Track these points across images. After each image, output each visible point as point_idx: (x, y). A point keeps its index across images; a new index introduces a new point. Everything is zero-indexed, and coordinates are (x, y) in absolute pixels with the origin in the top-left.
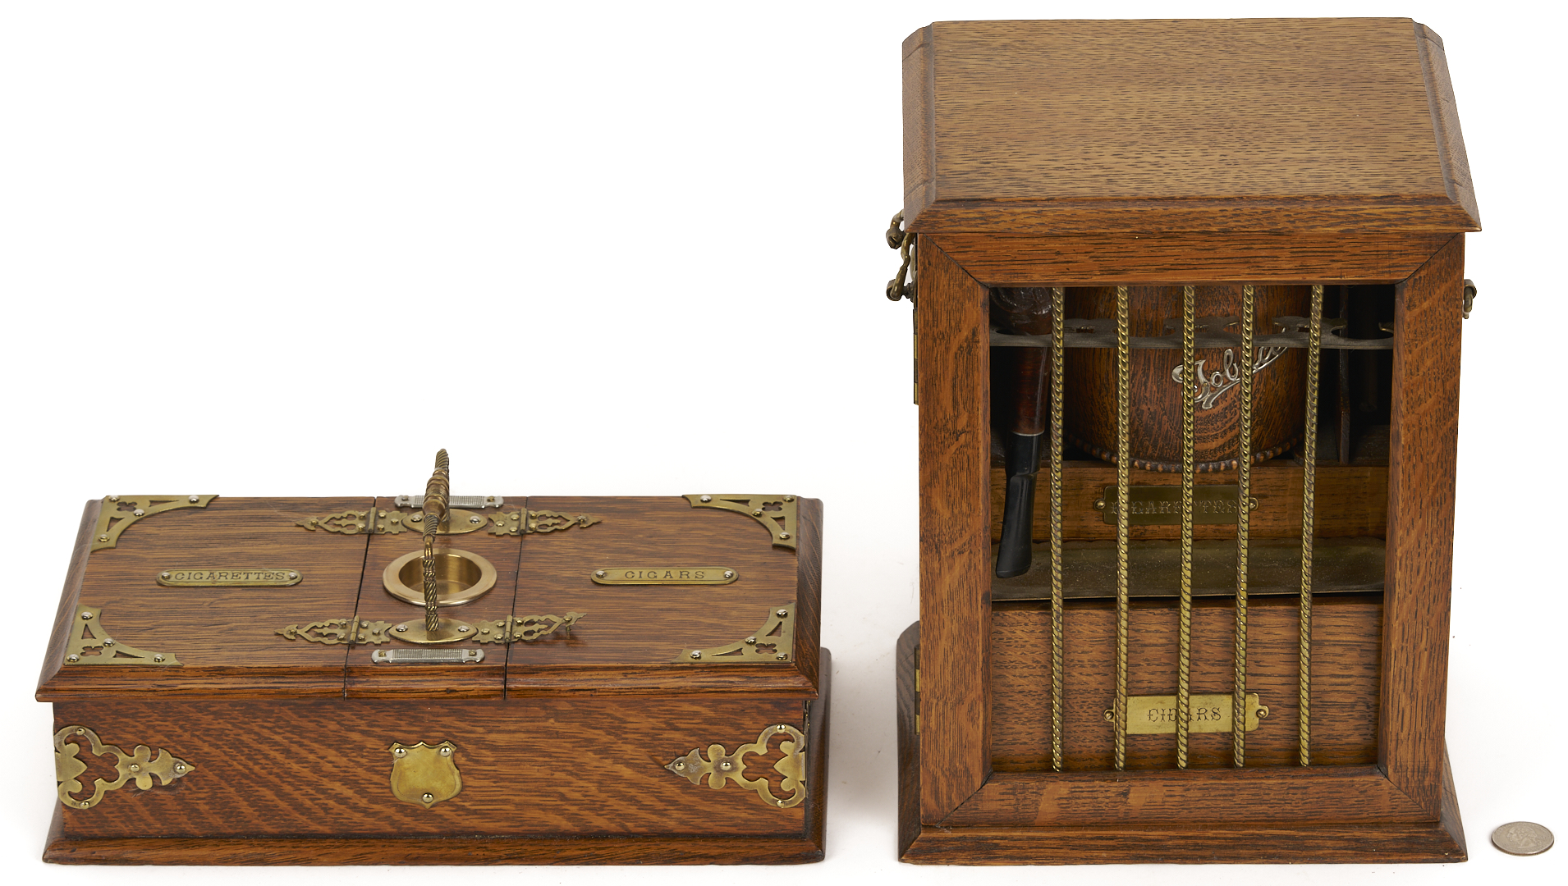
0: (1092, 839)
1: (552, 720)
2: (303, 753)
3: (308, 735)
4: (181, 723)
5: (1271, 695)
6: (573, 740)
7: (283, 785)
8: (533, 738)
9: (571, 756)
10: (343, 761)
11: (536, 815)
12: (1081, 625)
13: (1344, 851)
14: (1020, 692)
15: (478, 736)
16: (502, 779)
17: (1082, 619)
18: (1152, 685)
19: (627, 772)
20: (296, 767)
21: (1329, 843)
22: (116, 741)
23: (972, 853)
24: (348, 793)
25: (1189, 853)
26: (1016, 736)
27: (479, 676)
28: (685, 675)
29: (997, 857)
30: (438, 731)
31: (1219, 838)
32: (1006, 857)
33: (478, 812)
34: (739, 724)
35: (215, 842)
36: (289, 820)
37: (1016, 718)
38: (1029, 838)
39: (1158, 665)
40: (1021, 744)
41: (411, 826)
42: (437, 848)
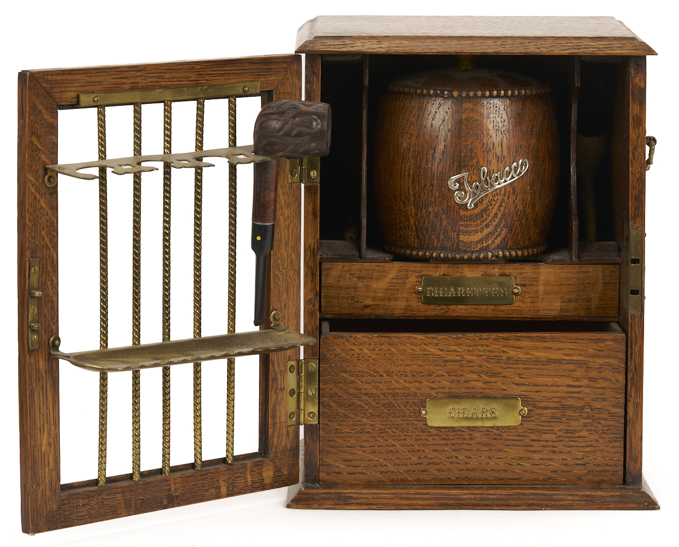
0: (414, 494)
5: (529, 400)
12: (405, 345)
13: (579, 502)
14: (366, 394)
17: (406, 340)
18: (452, 390)
21: (569, 498)
23: (334, 501)
25: (478, 502)
26: (362, 427)
29: (351, 504)
31: (497, 495)
32: (357, 504)
37: (363, 413)
38: (372, 493)
39: (455, 376)
40: (366, 433)
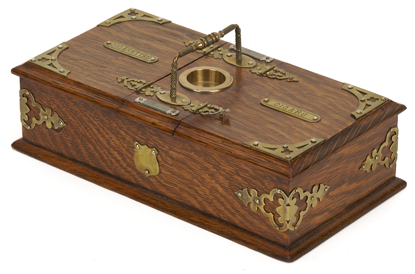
1: (193, 153)
2: (104, 134)
3: (106, 125)
4: (62, 102)
6: (201, 166)
7: (97, 145)
8: (186, 158)
9: (200, 173)
10: (118, 142)
11: (187, 197)
15: (166, 150)
16: (174, 174)
19: (221, 190)
20: (101, 139)
22: (40, 102)
24: (120, 158)
27: (168, 121)
28: (245, 151)
30: (152, 142)
33: (166, 186)
34: (263, 182)
35: (71, 162)
36: (99, 162)
41: (141, 183)
42: (147, 196)
